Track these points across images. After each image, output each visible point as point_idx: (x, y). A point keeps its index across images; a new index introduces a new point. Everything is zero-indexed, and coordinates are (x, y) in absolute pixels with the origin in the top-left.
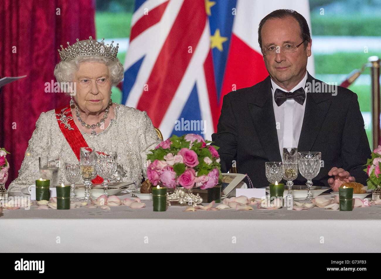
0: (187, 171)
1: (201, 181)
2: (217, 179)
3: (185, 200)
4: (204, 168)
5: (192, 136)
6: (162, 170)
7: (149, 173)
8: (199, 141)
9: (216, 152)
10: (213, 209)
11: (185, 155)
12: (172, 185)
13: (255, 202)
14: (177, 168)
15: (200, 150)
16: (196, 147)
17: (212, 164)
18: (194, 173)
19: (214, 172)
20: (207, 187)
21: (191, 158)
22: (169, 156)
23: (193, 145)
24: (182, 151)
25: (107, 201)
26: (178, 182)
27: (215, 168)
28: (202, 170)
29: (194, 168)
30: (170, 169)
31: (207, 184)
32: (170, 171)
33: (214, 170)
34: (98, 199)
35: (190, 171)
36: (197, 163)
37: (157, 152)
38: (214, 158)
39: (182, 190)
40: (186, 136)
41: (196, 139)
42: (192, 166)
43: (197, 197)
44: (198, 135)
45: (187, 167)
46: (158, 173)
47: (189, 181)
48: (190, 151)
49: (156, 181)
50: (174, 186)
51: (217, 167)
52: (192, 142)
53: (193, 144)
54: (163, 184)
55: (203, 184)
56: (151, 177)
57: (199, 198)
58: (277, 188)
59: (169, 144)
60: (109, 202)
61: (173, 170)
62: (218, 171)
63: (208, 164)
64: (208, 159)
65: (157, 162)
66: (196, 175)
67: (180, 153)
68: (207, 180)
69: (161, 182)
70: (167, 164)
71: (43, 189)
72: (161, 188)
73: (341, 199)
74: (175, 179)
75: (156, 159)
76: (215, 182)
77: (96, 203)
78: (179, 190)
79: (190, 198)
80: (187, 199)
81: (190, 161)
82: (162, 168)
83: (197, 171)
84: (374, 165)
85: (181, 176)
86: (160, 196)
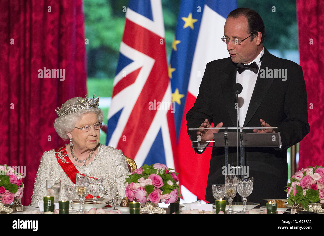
0: (154, 191)
1: (166, 198)
2: (177, 197)
4: (167, 188)
5: (159, 165)
6: (136, 190)
7: (127, 192)
8: (164, 169)
9: (176, 176)
11: (153, 179)
12: (144, 201)
14: (148, 189)
15: (164, 175)
16: (161, 173)
17: (174, 186)
18: (160, 192)
19: (175, 191)
20: (169, 202)
21: (158, 181)
22: (141, 180)
24: (151, 176)
25: (96, 213)
26: (148, 198)
27: (176, 189)
28: (166, 190)
29: (160, 188)
30: (142, 189)
31: (169, 200)
32: (143, 190)
33: (175, 190)
34: (89, 211)
35: (157, 191)
36: (162, 185)
37: (133, 176)
38: (175, 181)
39: (151, 204)
40: (154, 165)
41: (162, 167)
42: (158, 187)
43: (162, 209)
44: (163, 164)
45: (155, 188)
46: (133, 192)
47: (157, 198)
48: (157, 176)
49: (132, 198)
50: (145, 201)
51: (177, 188)
54: (137, 200)
55: (167, 200)
56: (128, 195)
57: (164, 210)
58: (221, 204)
59: (142, 171)
61: (144, 190)
62: (178, 191)
63: (170, 185)
64: (170, 182)
66: (162, 194)
67: (150, 177)
68: (169, 198)
69: (136, 199)
70: (140, 185)
71: (49, 204)
72: (136, 203)
73: (268, 211)
74: (146, 197)
75: (132, 182)
76: (175, 199)
78: (149, 205)
79: (157, 211)
80: (155, 211)
81: (157, 183)
82: (137, 188)
83: (162, 191)
84: (293, 187)
85: (150, 194)
86: (135, 208)
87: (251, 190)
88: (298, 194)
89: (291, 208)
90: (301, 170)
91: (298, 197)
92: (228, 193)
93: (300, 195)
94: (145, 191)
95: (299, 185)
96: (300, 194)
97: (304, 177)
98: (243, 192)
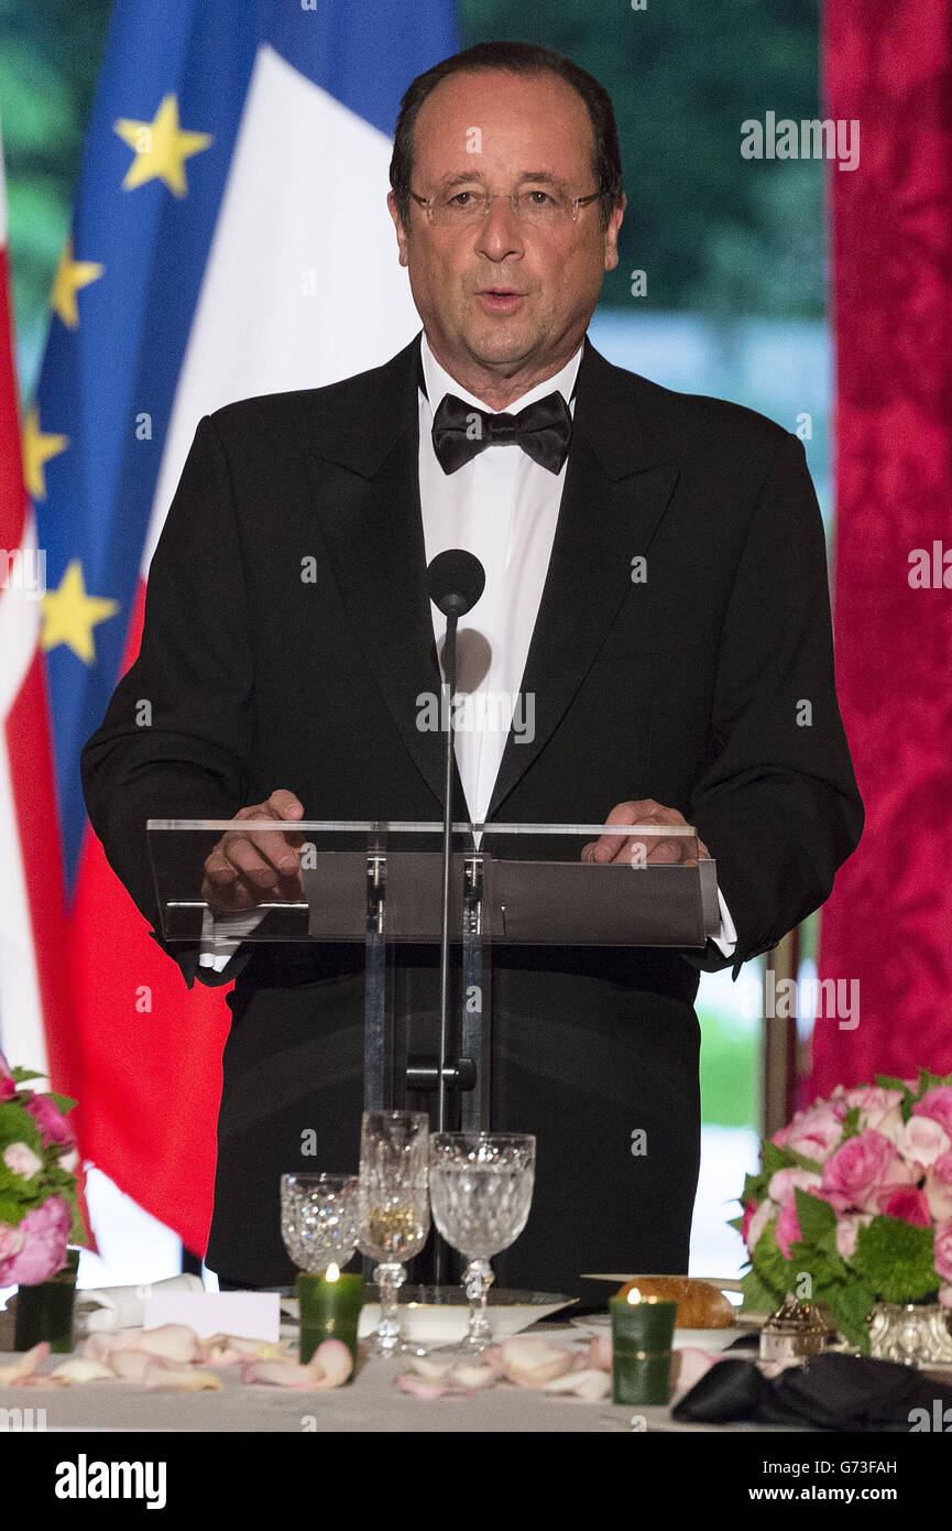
13: (230, 1356)
84: (775, 1203)
87: (519, 1216)
88: (806, 1247)
89: (760, 1329)
90: (827, 1098)
92: (377, 1232)
93: (822, 1254)
95: (814, 1193)
96: (822, 1245)
97: (845, 1139)
98: (467, 1224)
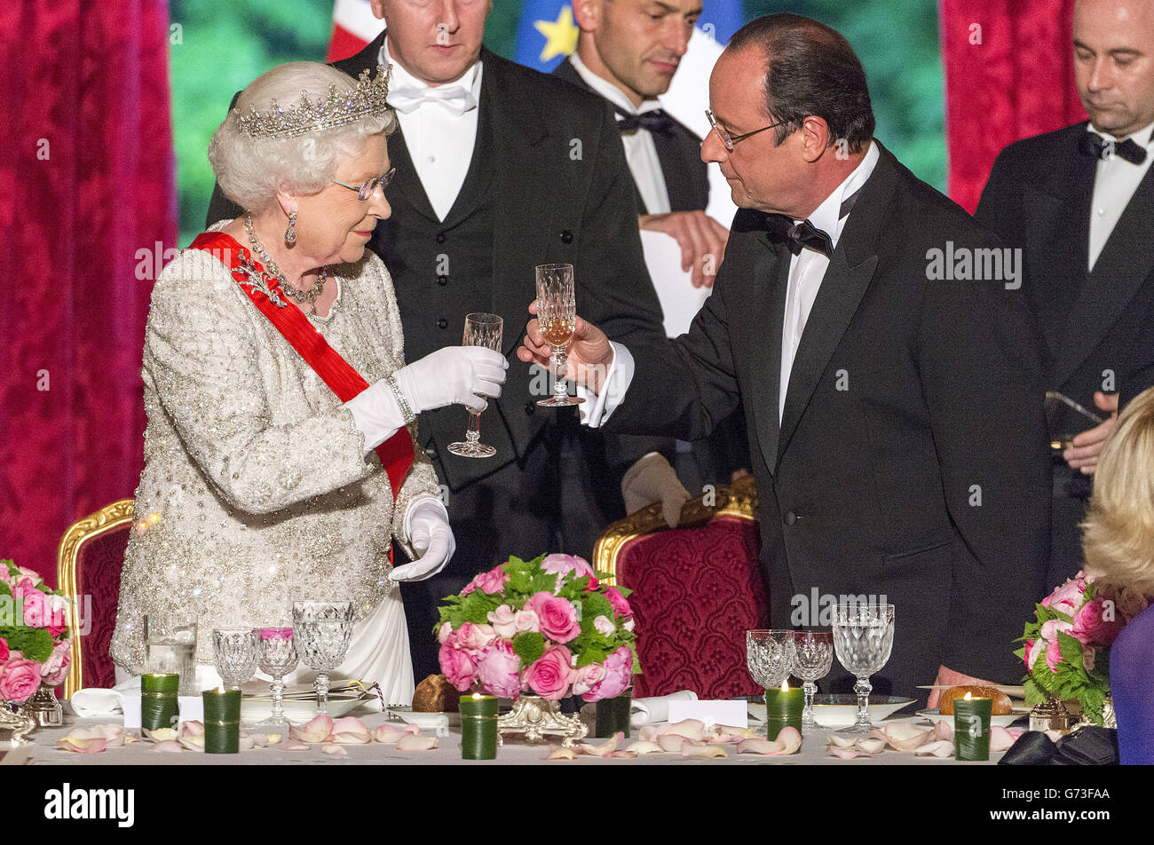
0: (548, 652)
1: (587, 680)
2: (626, 675)
3: (543, 729)
4: (593, 644)
5: (561, 560)
6: (482, 649)
7: (447, 657)
8: (580, 574)
9: (623, 602)
10: (621, 754)
11: (543, 611)
12: (510, 691)
13: (724, 737)
14: (523, 646)
15: (583, 597)
16: (571, 589)
17: (616, 635)
18: (568, 659)
19: (619, 654)
20: (600, 695)
21: (559, 620)
22: (500, 613)
23: (565, 585)
24: (535, 601)
25: (333, 733)
26: (525, 681)
27: (623, 645)
28: (590, 651)
29: (568, 645)
30: (505, 648)
31: (601, 687)
32: (506, 651)
33: (620, 650)
34: (309, 727)
35: (557, 653)
36: (576, 633)
37: (468, 600)
38: (621, 618)
39: (534, 702)
40: (546, 559)
41: (572, 568)
42: (563, 640)
43: (572, 721)
45: (548, 642)
47: (556, 678)
48: (558, 598)
49: (464, 680)
50: (513, 691)
51: (628, 642)
52: (561, 576)
53: (564, 582)
54: (486, 687)
55: (592, 686)
56: (453, 670)
57: (579, 724)
58: (785, 700)
59: (500, 582)
60: (338, 734)
61: (511, 651)
62: (630, 653)
63: (605, 633)
64: (603, 622)
65: (468, 629)
66: (574, 664)
67: (532, 605)
68: (602, 678)
69: (479, 681)
70: (495, 633)
71: (160, 699)
73: (961, 728)
74: (518, 675)
75: (466, 621)
76: (622, 683)
77: (303, 736)
78: (525, 704)
79: (556, 726)
80: (547, 727)
81: (557, 627)
82: (483, 644)
83: (576, 653)
84: (1044, 640)
85: (533, 666)
86: (480, 717)
87: (887, 651)
88: (1064, 665)
89: (1028, 715)
90: (1073, 578)
91: (1066, 678)
93: (1074, 670)
94: (515, 653)
95: (1069, 634)
96: (1074, 665)
97: (1085, 602)
98: (856, 657)
